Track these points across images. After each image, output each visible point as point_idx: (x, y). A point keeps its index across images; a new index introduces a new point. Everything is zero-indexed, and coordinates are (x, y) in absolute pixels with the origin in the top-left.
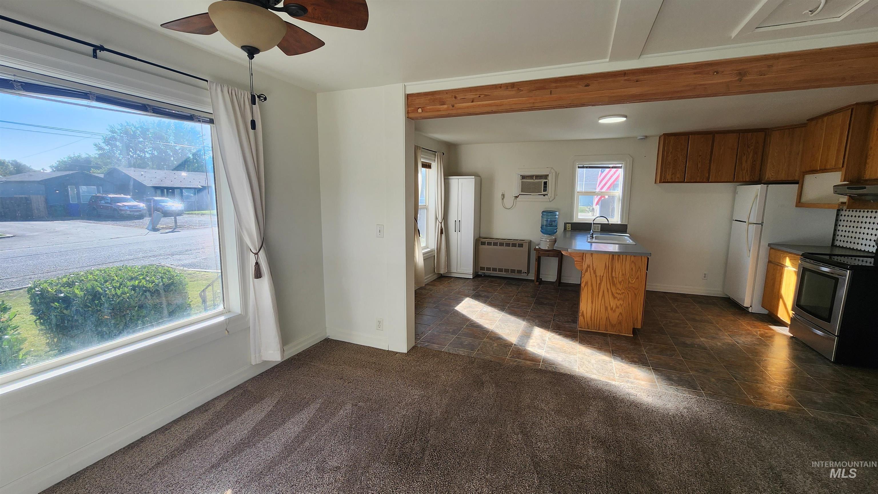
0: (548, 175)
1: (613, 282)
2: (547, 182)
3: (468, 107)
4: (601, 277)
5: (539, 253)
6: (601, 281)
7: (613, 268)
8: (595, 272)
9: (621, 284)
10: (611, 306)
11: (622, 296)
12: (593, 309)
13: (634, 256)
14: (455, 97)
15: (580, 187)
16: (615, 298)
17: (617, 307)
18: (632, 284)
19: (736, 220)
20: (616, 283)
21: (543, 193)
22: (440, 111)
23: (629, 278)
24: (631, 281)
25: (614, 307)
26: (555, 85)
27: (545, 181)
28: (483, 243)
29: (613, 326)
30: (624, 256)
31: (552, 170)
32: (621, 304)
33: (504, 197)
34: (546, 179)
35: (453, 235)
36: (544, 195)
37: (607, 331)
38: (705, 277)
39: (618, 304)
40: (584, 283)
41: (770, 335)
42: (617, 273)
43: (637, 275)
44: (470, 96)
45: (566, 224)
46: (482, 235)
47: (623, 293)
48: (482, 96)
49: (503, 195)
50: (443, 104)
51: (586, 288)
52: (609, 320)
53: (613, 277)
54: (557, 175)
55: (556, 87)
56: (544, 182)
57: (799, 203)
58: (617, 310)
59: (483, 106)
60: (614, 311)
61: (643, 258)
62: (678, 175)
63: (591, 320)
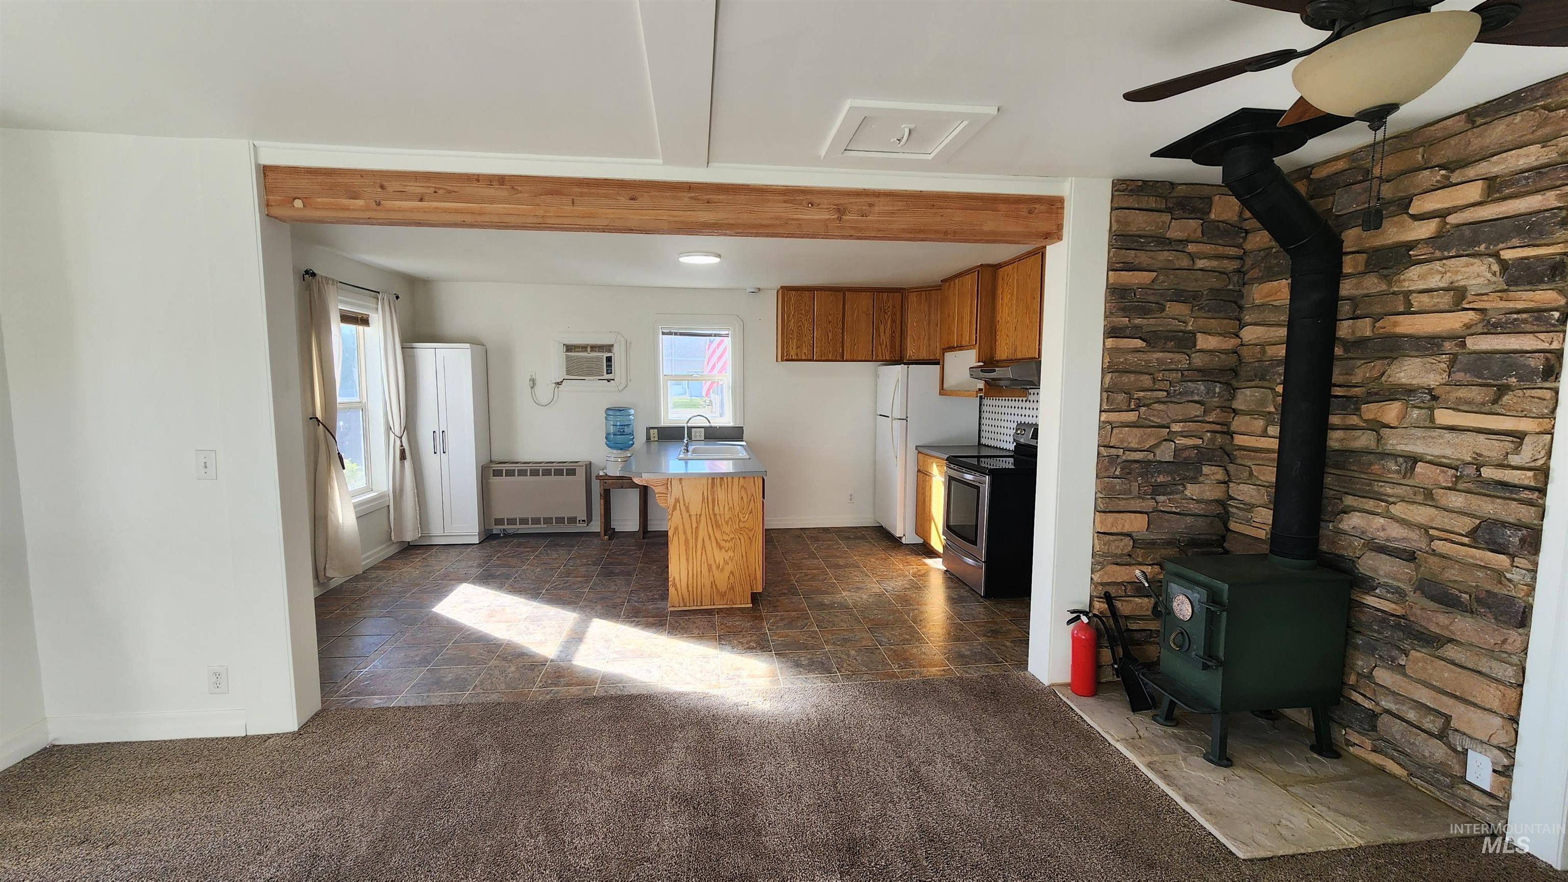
0: (612, 346)
1: (716, 522)
2: (611, 357)
3: (411, 210)
4: (698, 516)
5: (605, 483)
6: (698, 522)
7: (715, 500)
8: (688, 510)
9: (728, 525)
10: (717, 563)
11: (731, 544)
12: (690, 573)
13: (744, 478)
14: (382, 187)
15: (666, 368)
16: (721, 548)
17: (726, 563)
18: (744, 522)
19: (880, 415)
20: (720, 524)
21: (607, 376)
22: (348, 209)
23: (740, 514)
24: (742, 518)
25: (722, 563)
26: (579, 190)
27: (609, 355)
28: (498, 473)
29: (723, 595)
30: (730, 479)
31: (619, 336)
32: (730, 557)
33: (534, 384)
34: (610, 351)
35: (431, 462)
36: (609, 381)
37: (714, 605)
38: (851, 499)
39: (727, 558)
40: (672, 529)
41: (923, 572)
42: (722, 508)
43: (750, 509)
44: (415, 188)
45: (648, 429)
46: (494, 458)
47: (732, 539)
48: (441, 192)
49: (533, 382)
50: (355, 196)
51: (676, 539)
52: (716, 585)
53: (715, 515)
54: (628, 345)
55: (582, 195)
56: (607, 357)
57: (943, 391)
58: (726, 567)
59: (445, 211)
60: (723, 569)
61: (756, 479)
62: (805, 350)
63: (688, 591)
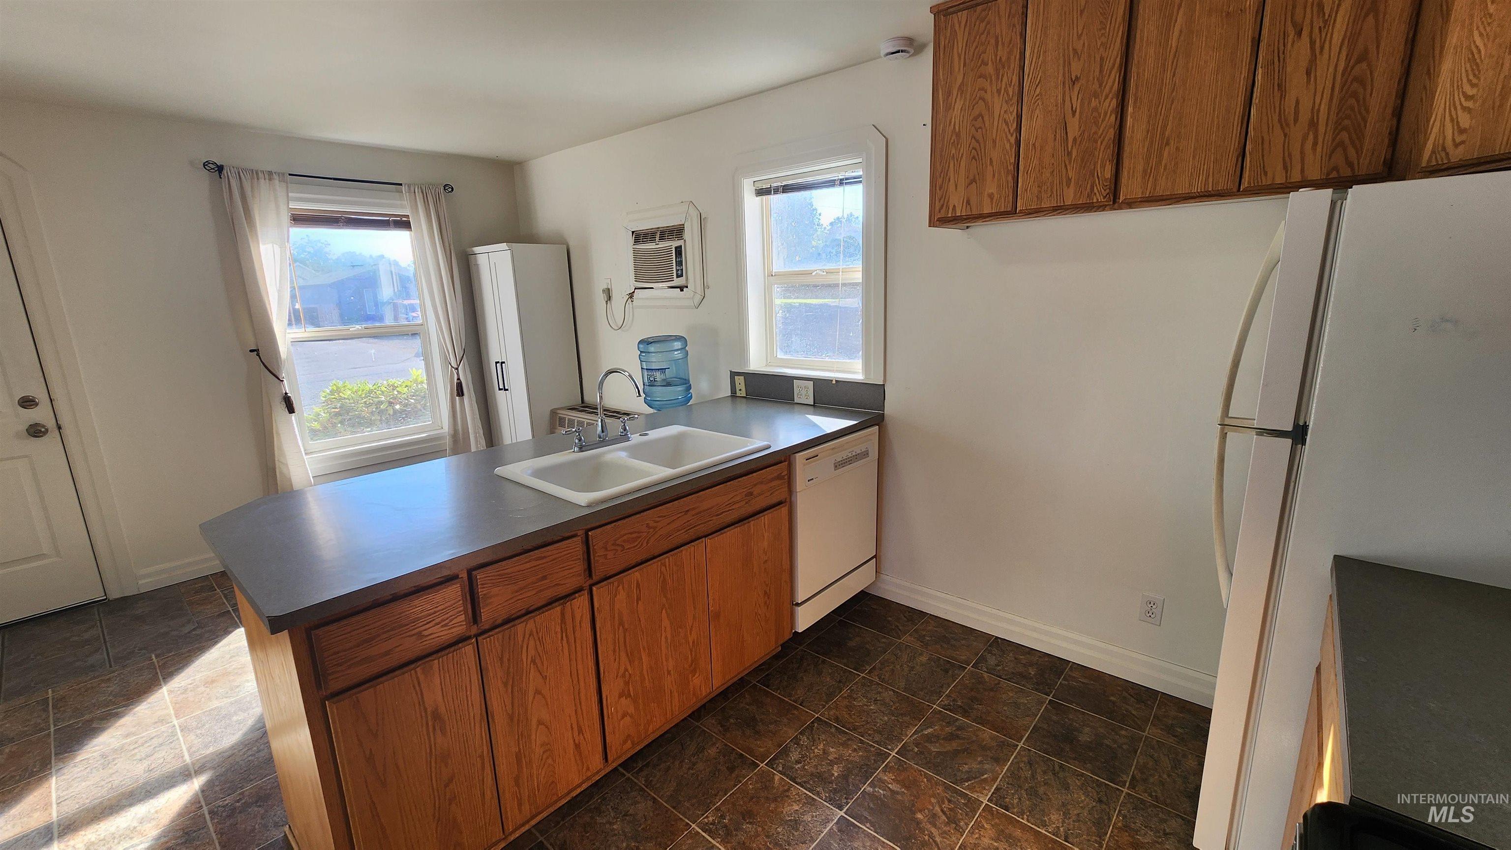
0: (683, 226)
2: (681, 246)
21: (677, 282)
27: (679, 244)
28: (562, 423)
31: (691, 208)
33: (609, 298)
34: (680, 237)
36: (680, 289)
45: (733, 374)
49: (608, 293)
54: (702, 224)
56: (676, 248)
62: (991, 188)
